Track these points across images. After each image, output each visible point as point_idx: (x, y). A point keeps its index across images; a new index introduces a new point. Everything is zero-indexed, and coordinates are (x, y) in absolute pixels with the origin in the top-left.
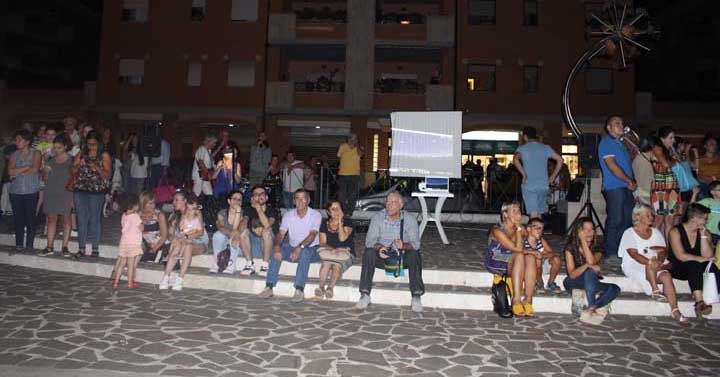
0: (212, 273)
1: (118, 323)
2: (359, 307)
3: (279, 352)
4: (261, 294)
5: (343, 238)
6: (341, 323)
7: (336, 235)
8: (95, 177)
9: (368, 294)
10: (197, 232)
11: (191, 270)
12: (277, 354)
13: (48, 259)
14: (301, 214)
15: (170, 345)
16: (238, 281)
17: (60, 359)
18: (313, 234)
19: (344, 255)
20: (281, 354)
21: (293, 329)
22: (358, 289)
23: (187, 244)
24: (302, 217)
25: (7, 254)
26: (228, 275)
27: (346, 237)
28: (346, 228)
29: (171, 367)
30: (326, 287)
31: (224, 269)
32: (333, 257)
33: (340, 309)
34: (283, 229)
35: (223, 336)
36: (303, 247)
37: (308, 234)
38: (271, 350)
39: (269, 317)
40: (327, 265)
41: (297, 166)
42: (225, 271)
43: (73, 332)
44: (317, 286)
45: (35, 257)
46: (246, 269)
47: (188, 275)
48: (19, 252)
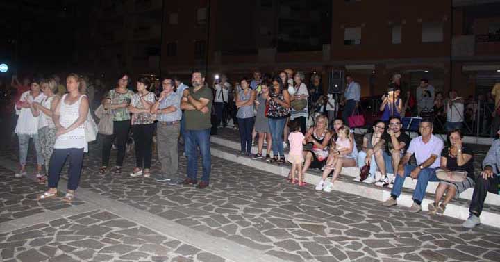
0: (355, 181)
1: (268, 210)
2: (465, 225)
3: (366, 253)
4: (385, 202)
5: (460, 163)
6: (439, 237)
7: (455, 159)
8: (278, 108)
9: (478, 215)
10: (347, 150)
11: (340, 177)
12: (363, 254)
13: (256, 161)
14: (425, 140)
15: (290, 232)
16: (372, 190)
17: (215, 228)
18: (433, 158)
19: (459, 177)
20: (366, 254)
21: (392, 236)
22: (469, 209)
23: (338, 158)
24: (426, 143)
25: (235, 156)
26: (367, 185)
27: (464, 163)
28: (465, 155)
29: (277, 249)
30: (440, 203)
31: (364, 179)
32: (448, 178)
33: (447, 224)
34: (410, 152)
35: (332, 232)
36: (422, 167)
37: (429, 157)
38: (361, 250)
39: (381, 222)
40: (444, 185)
41: (457, 101)
42: (364, 181)
43: (237, 211)
44: (432, 202)
45: (249, 160)
46: (380, 181)
47: (337, 181)
48: (242, 155)
